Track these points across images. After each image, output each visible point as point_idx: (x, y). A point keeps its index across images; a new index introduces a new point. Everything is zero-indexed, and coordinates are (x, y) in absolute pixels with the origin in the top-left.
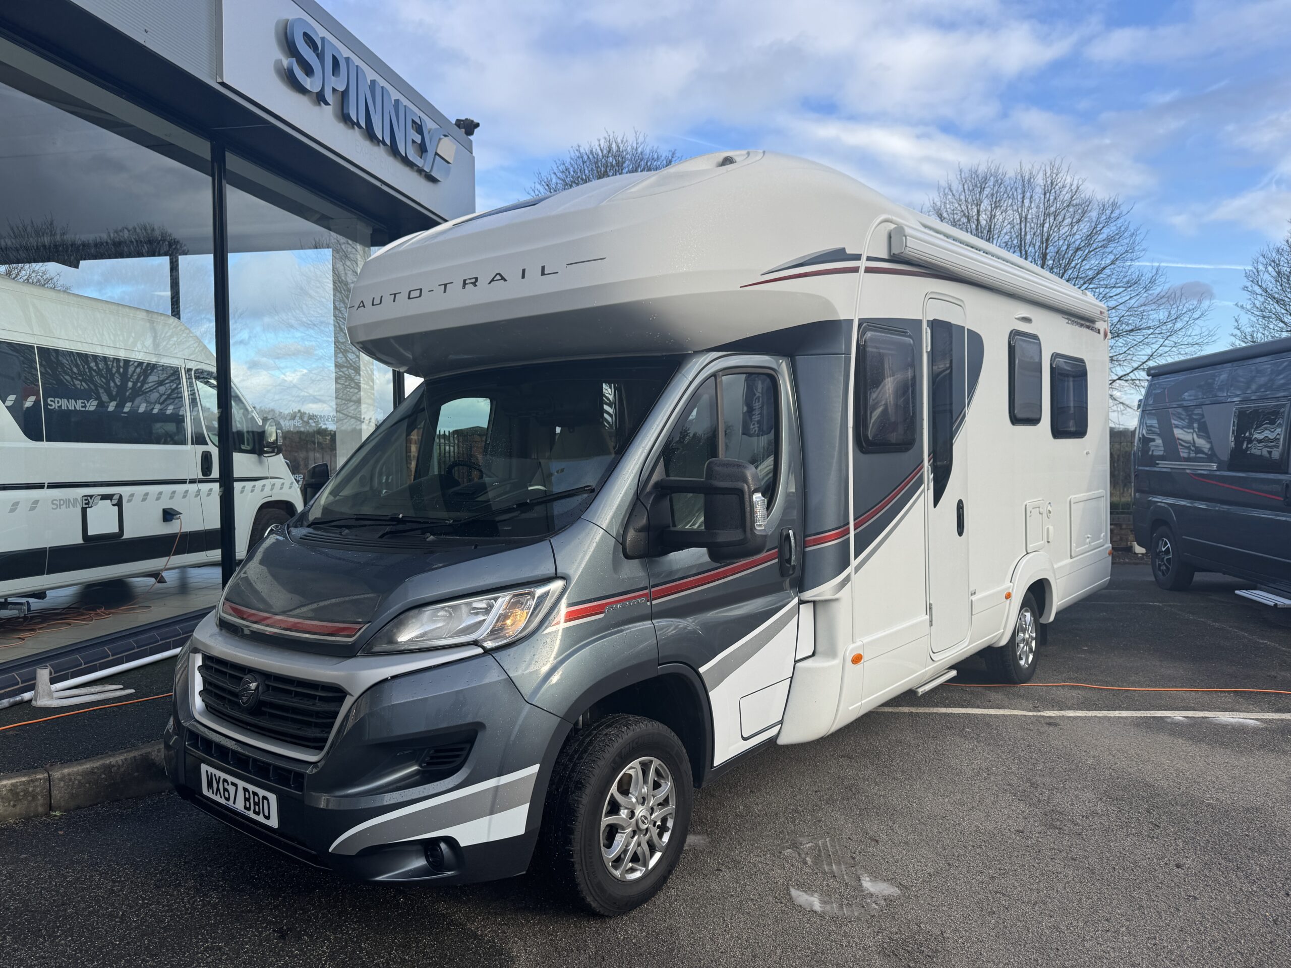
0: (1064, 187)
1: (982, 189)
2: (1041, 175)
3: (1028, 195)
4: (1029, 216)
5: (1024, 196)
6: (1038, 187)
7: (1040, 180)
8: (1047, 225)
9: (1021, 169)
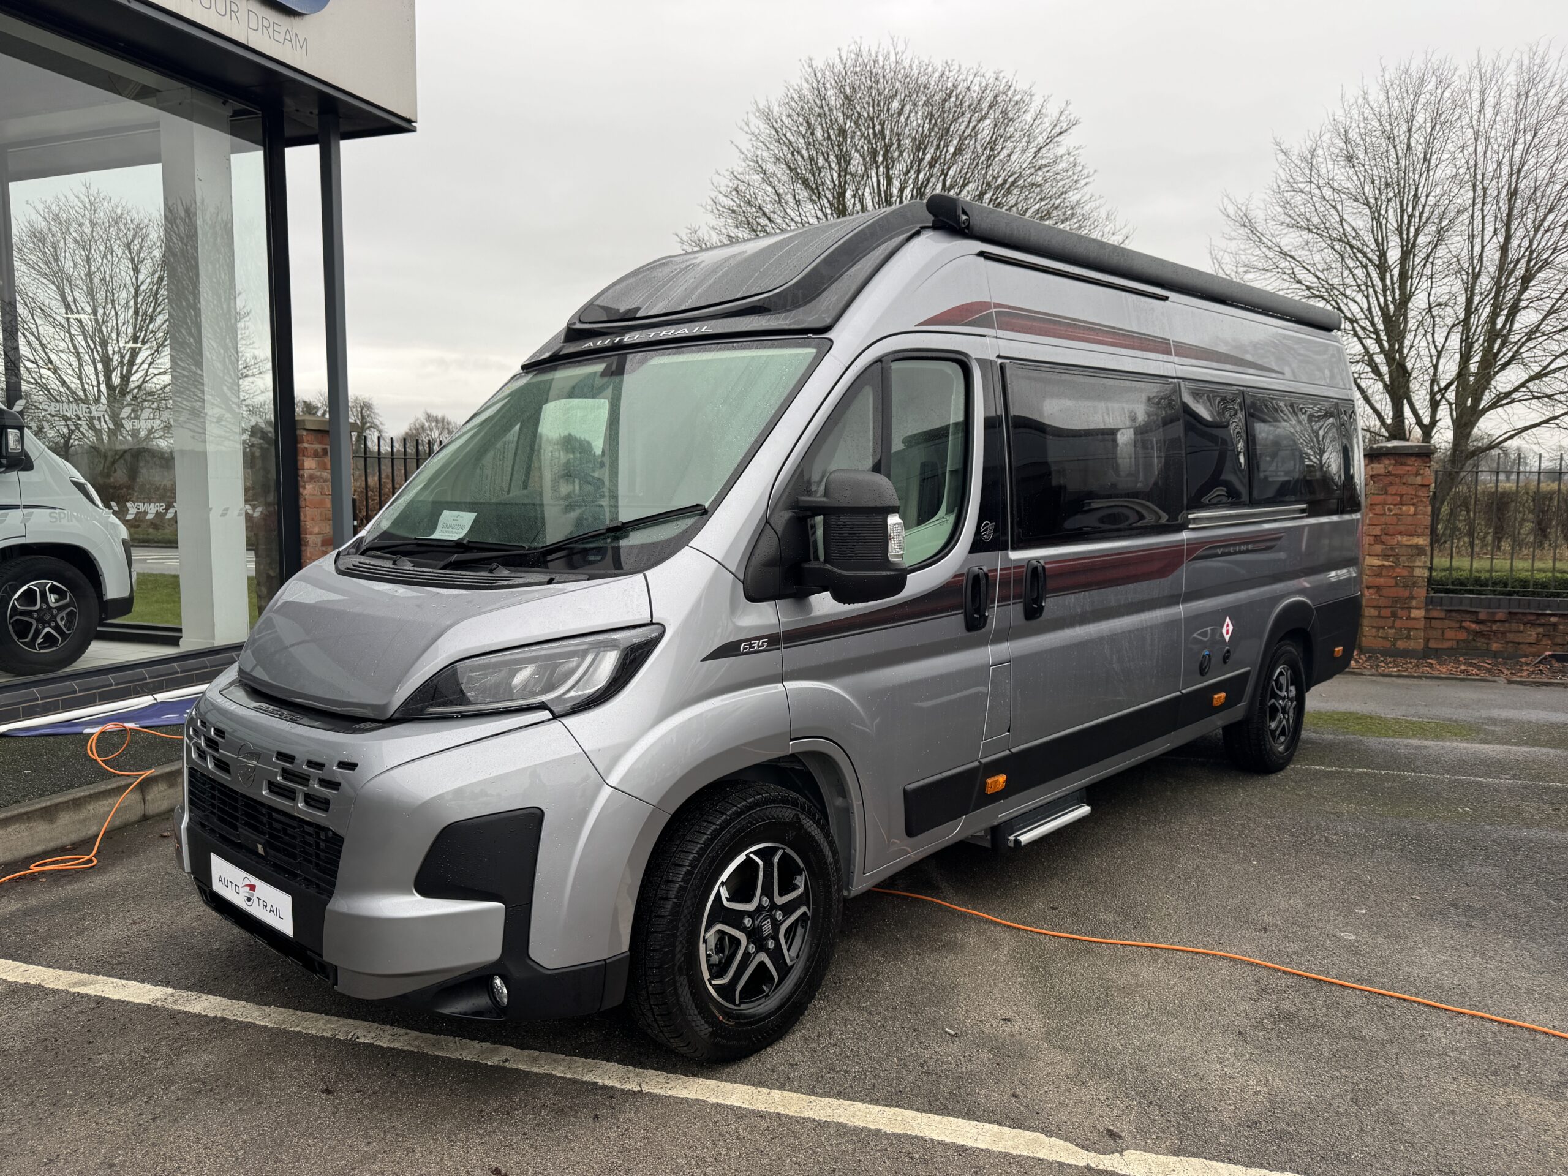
0: (1551, 85)
1: (1417, 95)
2: (1513, 66)
3: (1490, 101)
4: (1493, 134)
5: (1483, 102)
6: (1509, 87)
7: (1511, 79)
8: (1520, 147)
9: (1479, 61)
